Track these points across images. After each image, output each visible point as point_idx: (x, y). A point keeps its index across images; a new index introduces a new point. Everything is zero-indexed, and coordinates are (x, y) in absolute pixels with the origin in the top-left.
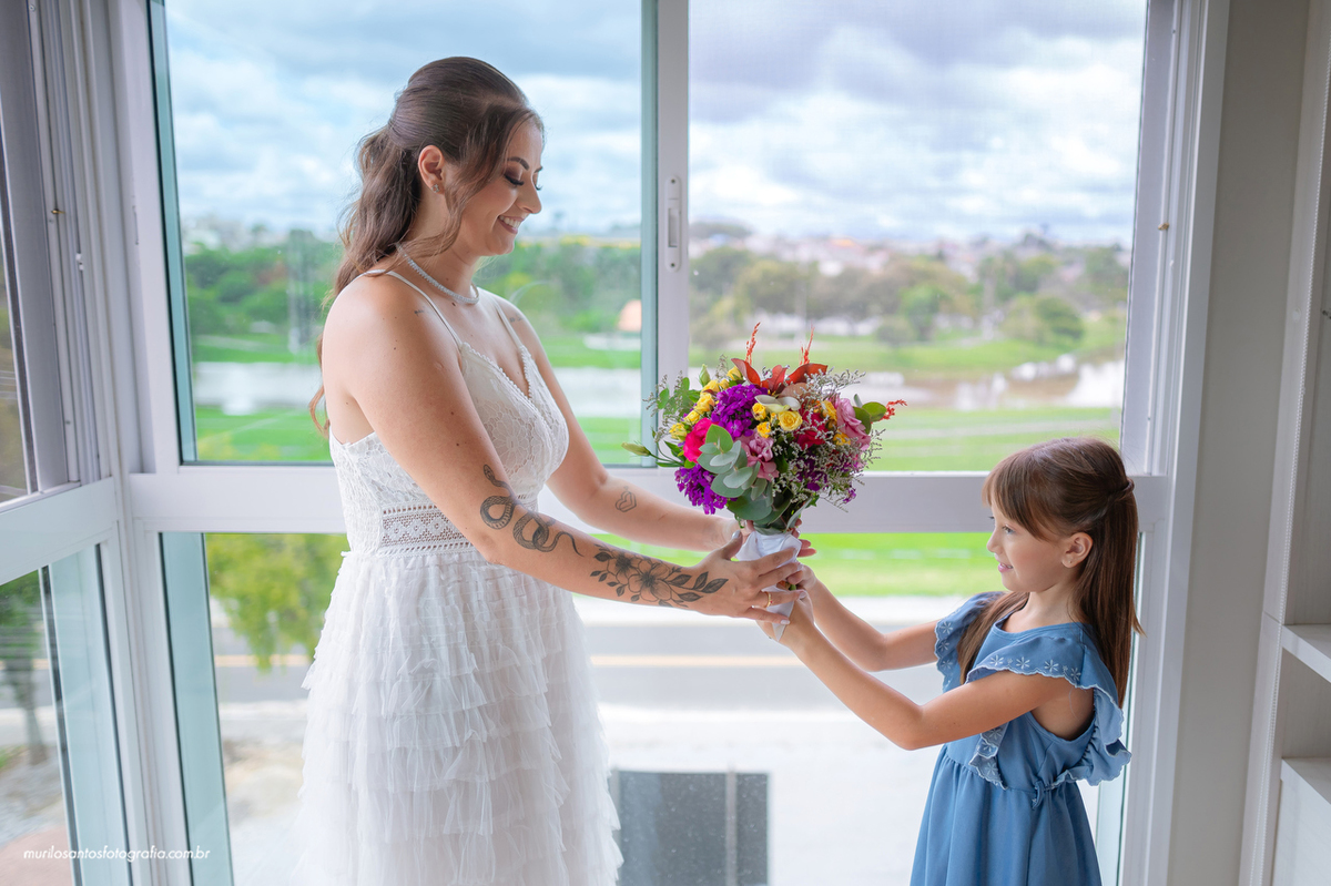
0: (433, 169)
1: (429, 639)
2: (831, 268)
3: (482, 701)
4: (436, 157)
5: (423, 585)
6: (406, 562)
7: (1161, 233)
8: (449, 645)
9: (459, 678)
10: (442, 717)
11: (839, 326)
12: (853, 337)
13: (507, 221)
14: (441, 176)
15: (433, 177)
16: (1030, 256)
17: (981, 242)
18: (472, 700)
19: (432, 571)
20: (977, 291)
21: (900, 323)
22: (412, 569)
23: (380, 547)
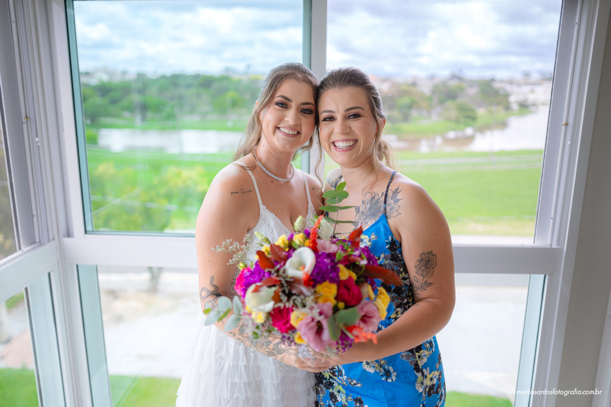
7: (563, 127)
16: (454, 84)
17: (432, 77)
20: (430, 99)
21: (397, 113)
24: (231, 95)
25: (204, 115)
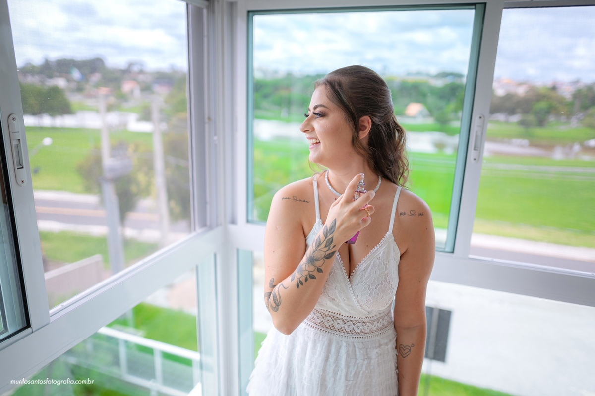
2: (500, 92)
11: (501, 118)
12: (507, 122)
17: (576, 82)
20: (571, 104)
21: (531, 118)
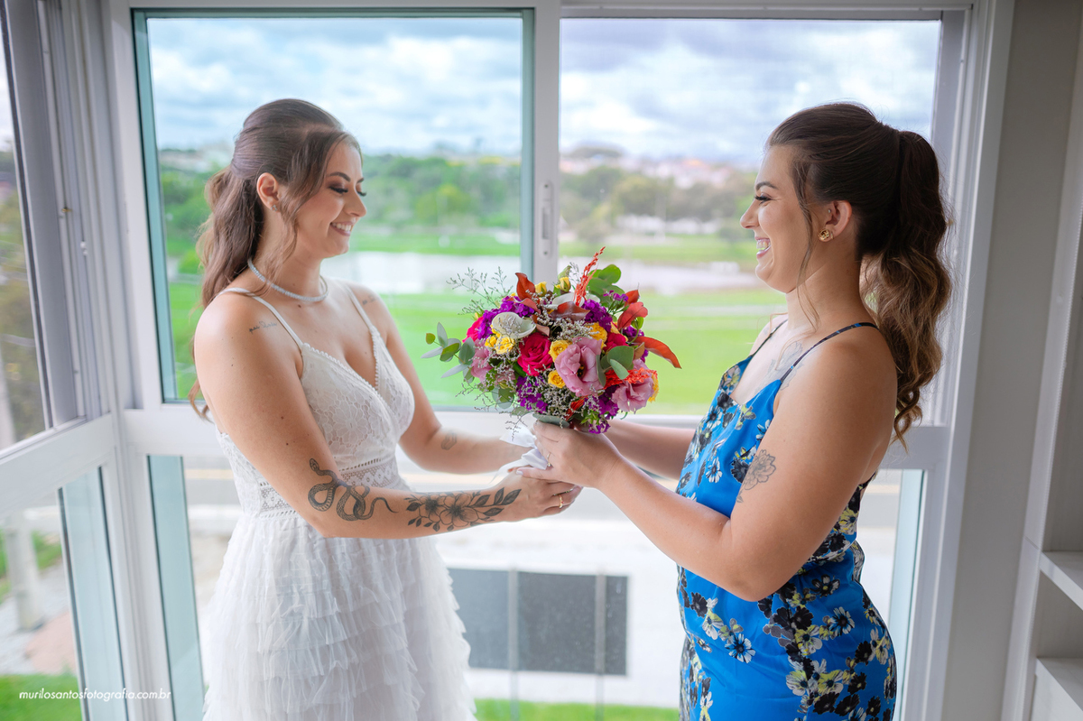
0: (270, 192)
1: (299, 587)
2: (684, 182)
3: (343, 636)
4: (271, 183)
5: (294, 542)
6: (281, 524)
8: (315, 592)
9: (325, 618)
10: (310, 653)
11: (688, 226)
12: (700, 235)
13: (339, 226)
14: (276, 197)
15: (271, 199)
18: (335, 634)
19: (302, 531)
22: (285, 530)
23: (261, 511)
24: (447, 190)
25: (398, 226)
